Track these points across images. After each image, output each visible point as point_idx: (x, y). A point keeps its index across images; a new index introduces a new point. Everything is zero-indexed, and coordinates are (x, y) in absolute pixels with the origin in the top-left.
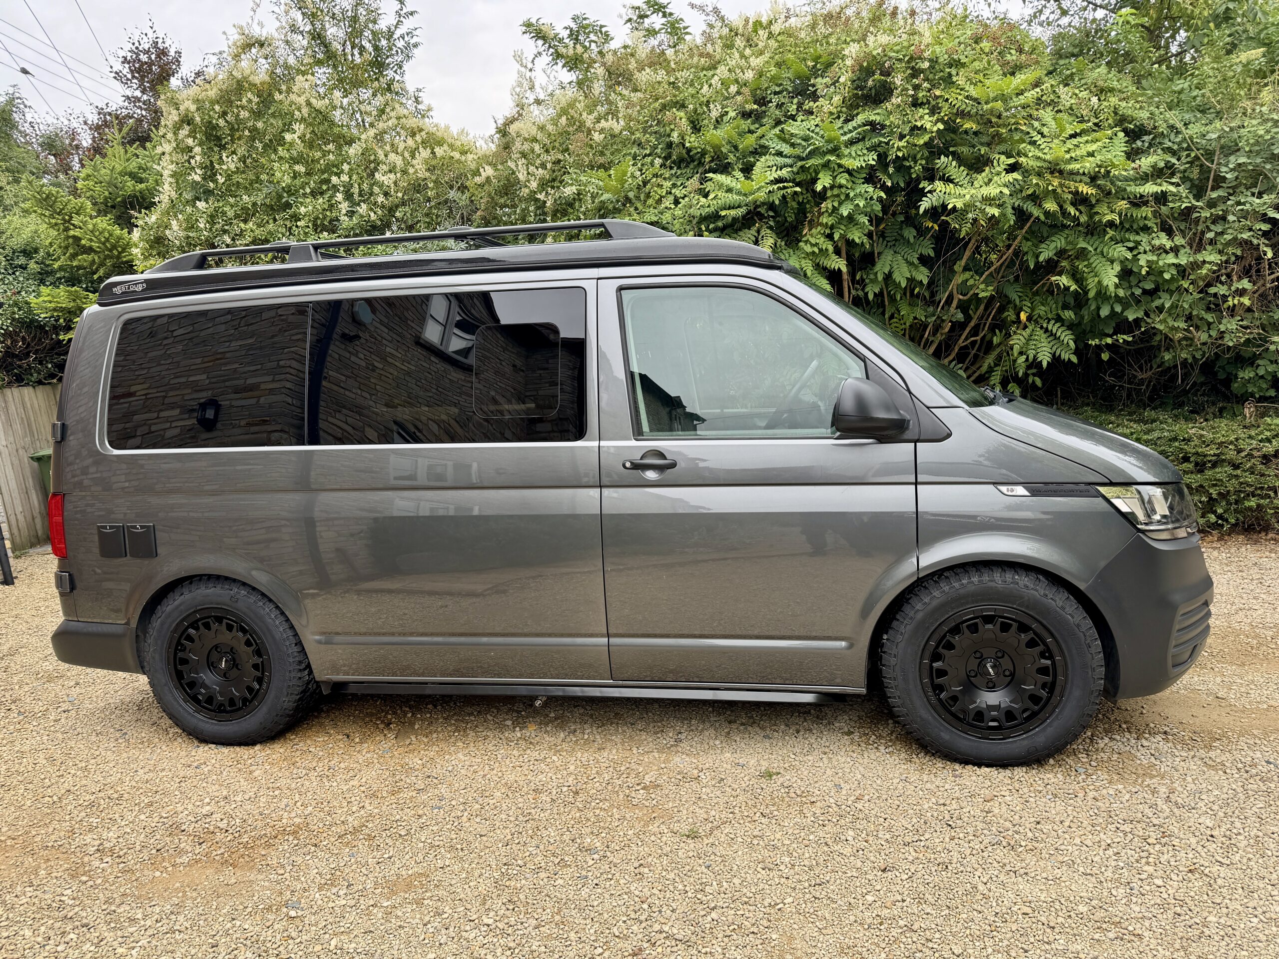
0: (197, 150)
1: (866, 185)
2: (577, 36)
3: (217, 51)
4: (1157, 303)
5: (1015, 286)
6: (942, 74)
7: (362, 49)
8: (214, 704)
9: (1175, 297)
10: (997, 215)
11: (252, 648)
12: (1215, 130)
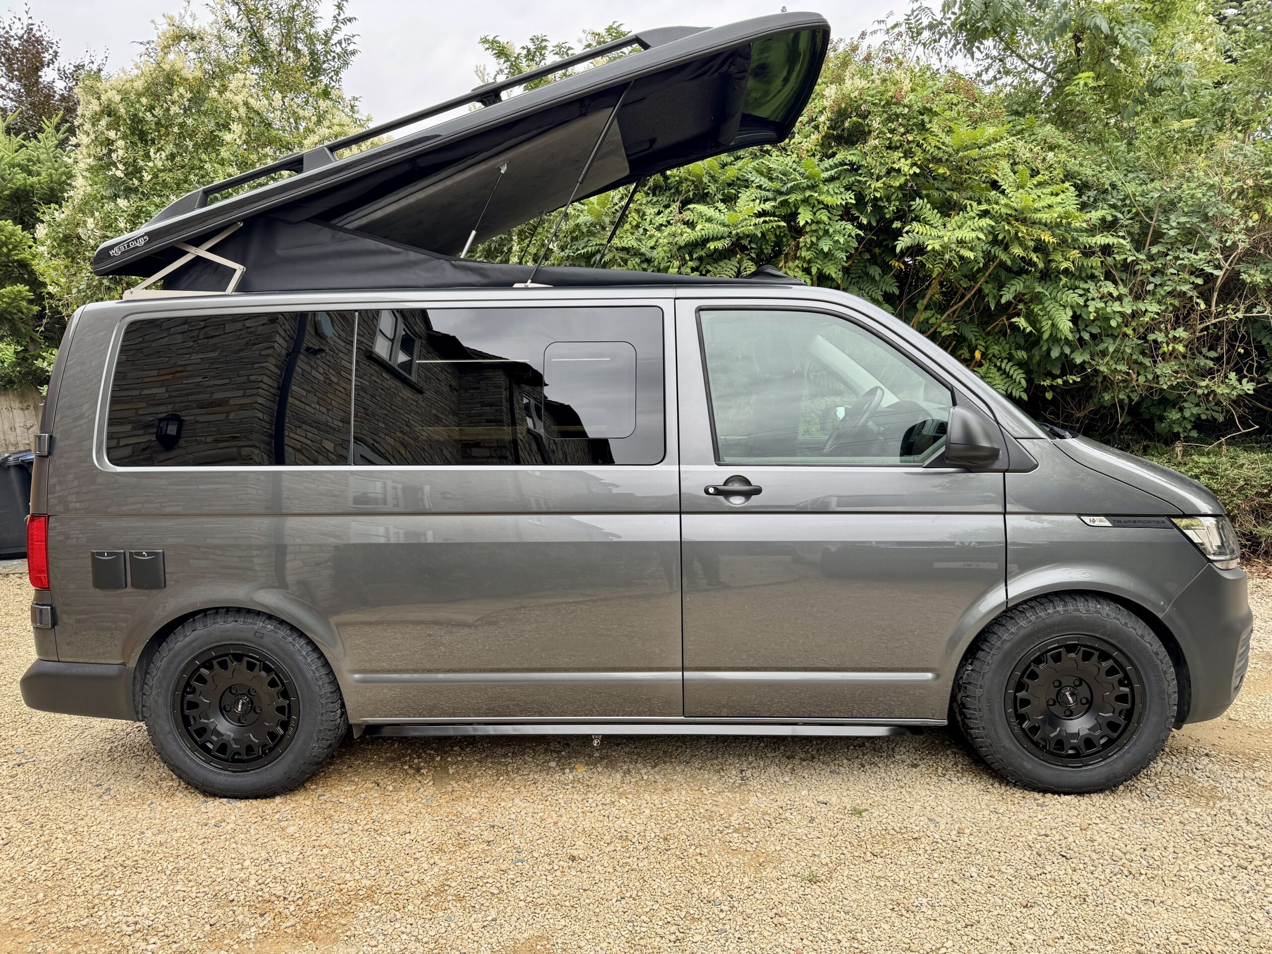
0: (121, 143)
1: (844, 222)
2: (534, 57)
3: (145, 40)
4: (1102, 347)
5: (970, 326)
6: (915, 120)
7: (297, 52)
8: (228, 752)
9: (1118, 341)
10: (972, 258)
11: (277, 689)
12: (1155, 190)
